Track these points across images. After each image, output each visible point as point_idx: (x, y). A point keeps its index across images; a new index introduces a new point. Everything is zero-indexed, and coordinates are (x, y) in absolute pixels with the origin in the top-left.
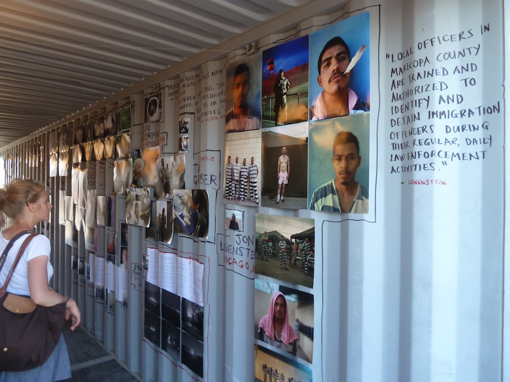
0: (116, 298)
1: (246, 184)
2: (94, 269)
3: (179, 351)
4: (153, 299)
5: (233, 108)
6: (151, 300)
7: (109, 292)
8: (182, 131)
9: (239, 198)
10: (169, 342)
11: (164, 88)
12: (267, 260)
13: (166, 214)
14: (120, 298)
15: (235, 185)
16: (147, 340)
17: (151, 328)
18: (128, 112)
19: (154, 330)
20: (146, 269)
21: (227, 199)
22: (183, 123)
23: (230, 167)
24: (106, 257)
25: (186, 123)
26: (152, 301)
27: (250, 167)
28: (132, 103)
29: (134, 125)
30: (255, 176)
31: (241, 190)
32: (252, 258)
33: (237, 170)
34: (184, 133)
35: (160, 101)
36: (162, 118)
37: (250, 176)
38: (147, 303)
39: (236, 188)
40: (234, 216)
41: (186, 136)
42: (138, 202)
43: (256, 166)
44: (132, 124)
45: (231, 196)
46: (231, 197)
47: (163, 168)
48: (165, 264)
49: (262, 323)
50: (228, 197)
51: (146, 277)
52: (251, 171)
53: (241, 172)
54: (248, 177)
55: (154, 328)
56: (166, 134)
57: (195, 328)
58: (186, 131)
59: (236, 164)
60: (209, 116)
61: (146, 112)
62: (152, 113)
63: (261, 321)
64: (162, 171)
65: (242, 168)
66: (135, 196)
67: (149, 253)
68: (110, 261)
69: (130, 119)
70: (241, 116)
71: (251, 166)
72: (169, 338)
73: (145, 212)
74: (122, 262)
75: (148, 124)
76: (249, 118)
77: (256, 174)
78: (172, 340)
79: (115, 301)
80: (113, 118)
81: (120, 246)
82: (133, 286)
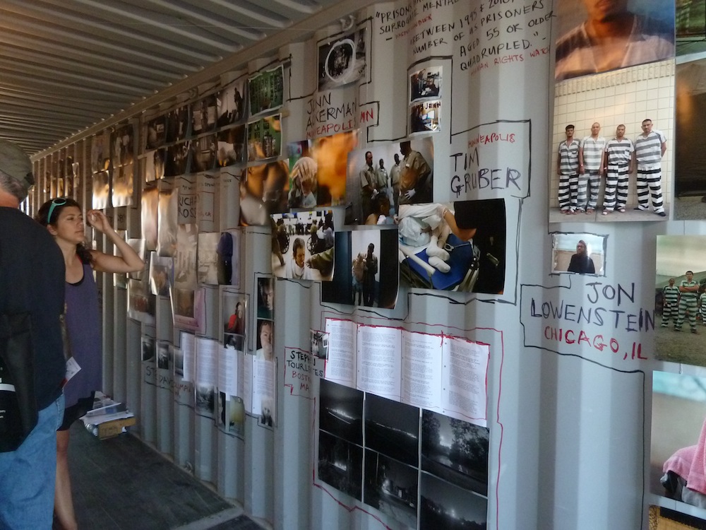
0: (247, 409)
1: (623, 177)
2: (191, 360)
3: (415, 509)
4: (341, 413)
5: (583, 27)
6: (336, 414)
7: (228, 399)
8: (423, 93)
9: (600, 208)
10: (386, 492)
11: (371, 18)
12: (694, 332)
13: (377, 253)
14: (257, 410)
15: (589, 181)
16: (324, 485)
17: (336, 464)
18: (276, 76)
19: (344, 468)
20: (323, 357)
21: (562, 212)
22: (425, 76)
23: (575, 147)
24: (221, 337)
25: (434, 76)
26: (339, 416)
27: (639, 141)
28: (286, 59)
29: (290, 100)
30: (655, 157)
31: (607, 190)
32: (629, 330)
33: (596, 150)
34: (429, 95)
35: (362, 46)
36: (368, 74)
37: (639, 159)
38: (326, 419)
39: (590, 187)
40: (582, 246)
41: (433, 102)
42: (301, 237)
43: (659, 136)
44: (286, 97)
45: (574, 204)
46: (573, 208)
47: (371, 169)
48: (375, 347)
49: (676, 462)
50: (566, 208)
51: (322, 372)
52: (641, 148)
53: (607, 154)
54: (633, 162)
55: (344, 463)
56: (376, 104)
57: (461, 468)
58: (435, 92)
59: (592, 139)
60: (503, 53)
61: (321, 70)
62: (337, 71)
63: (672, 459)
64: (366, 174)
65: (611, 146)
66: (294, 227)
67: (328, 329)
68: (230, 345)
69: (280, 89)
70: (609, 40)
71: (641, 138)
72: (386, 483)
73: (321, 254)
74: (259, 346)
75: (327, 92)
76: (635, 40)
77: (657, 153)
78: (392, 488)
79: (244, 416)
80: (237, 93)
81: (256, 318)
82: (287, 389)
